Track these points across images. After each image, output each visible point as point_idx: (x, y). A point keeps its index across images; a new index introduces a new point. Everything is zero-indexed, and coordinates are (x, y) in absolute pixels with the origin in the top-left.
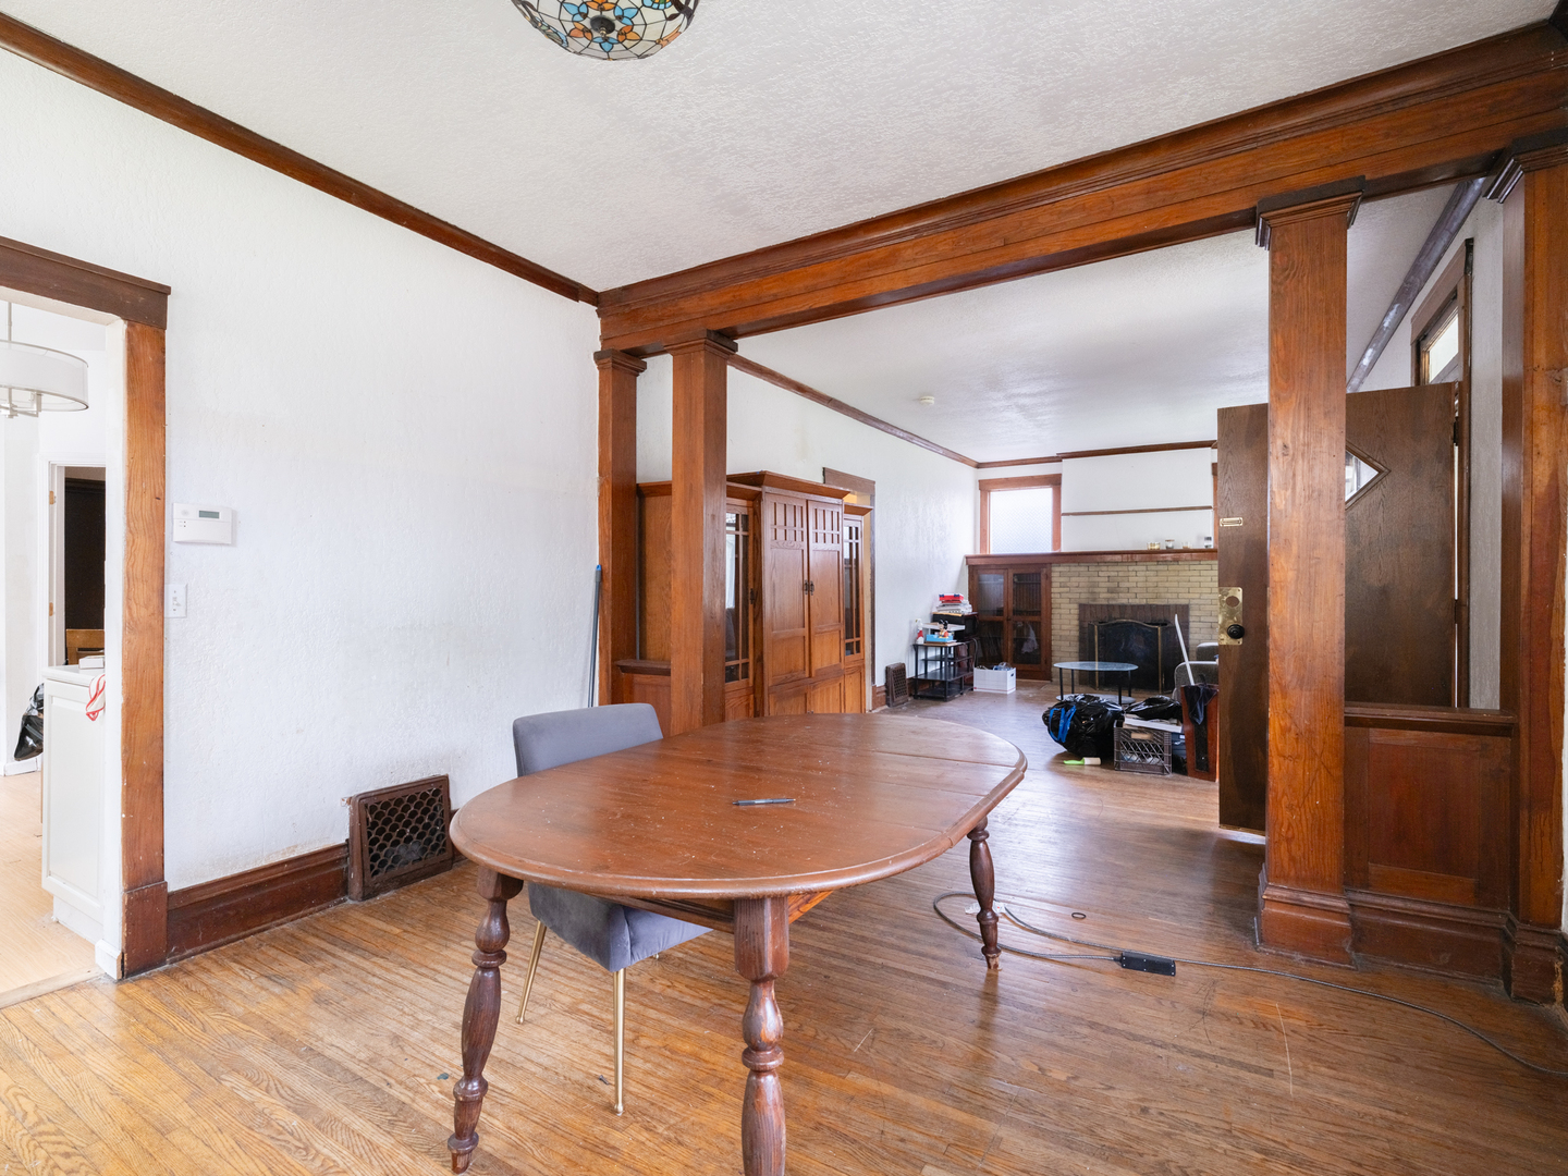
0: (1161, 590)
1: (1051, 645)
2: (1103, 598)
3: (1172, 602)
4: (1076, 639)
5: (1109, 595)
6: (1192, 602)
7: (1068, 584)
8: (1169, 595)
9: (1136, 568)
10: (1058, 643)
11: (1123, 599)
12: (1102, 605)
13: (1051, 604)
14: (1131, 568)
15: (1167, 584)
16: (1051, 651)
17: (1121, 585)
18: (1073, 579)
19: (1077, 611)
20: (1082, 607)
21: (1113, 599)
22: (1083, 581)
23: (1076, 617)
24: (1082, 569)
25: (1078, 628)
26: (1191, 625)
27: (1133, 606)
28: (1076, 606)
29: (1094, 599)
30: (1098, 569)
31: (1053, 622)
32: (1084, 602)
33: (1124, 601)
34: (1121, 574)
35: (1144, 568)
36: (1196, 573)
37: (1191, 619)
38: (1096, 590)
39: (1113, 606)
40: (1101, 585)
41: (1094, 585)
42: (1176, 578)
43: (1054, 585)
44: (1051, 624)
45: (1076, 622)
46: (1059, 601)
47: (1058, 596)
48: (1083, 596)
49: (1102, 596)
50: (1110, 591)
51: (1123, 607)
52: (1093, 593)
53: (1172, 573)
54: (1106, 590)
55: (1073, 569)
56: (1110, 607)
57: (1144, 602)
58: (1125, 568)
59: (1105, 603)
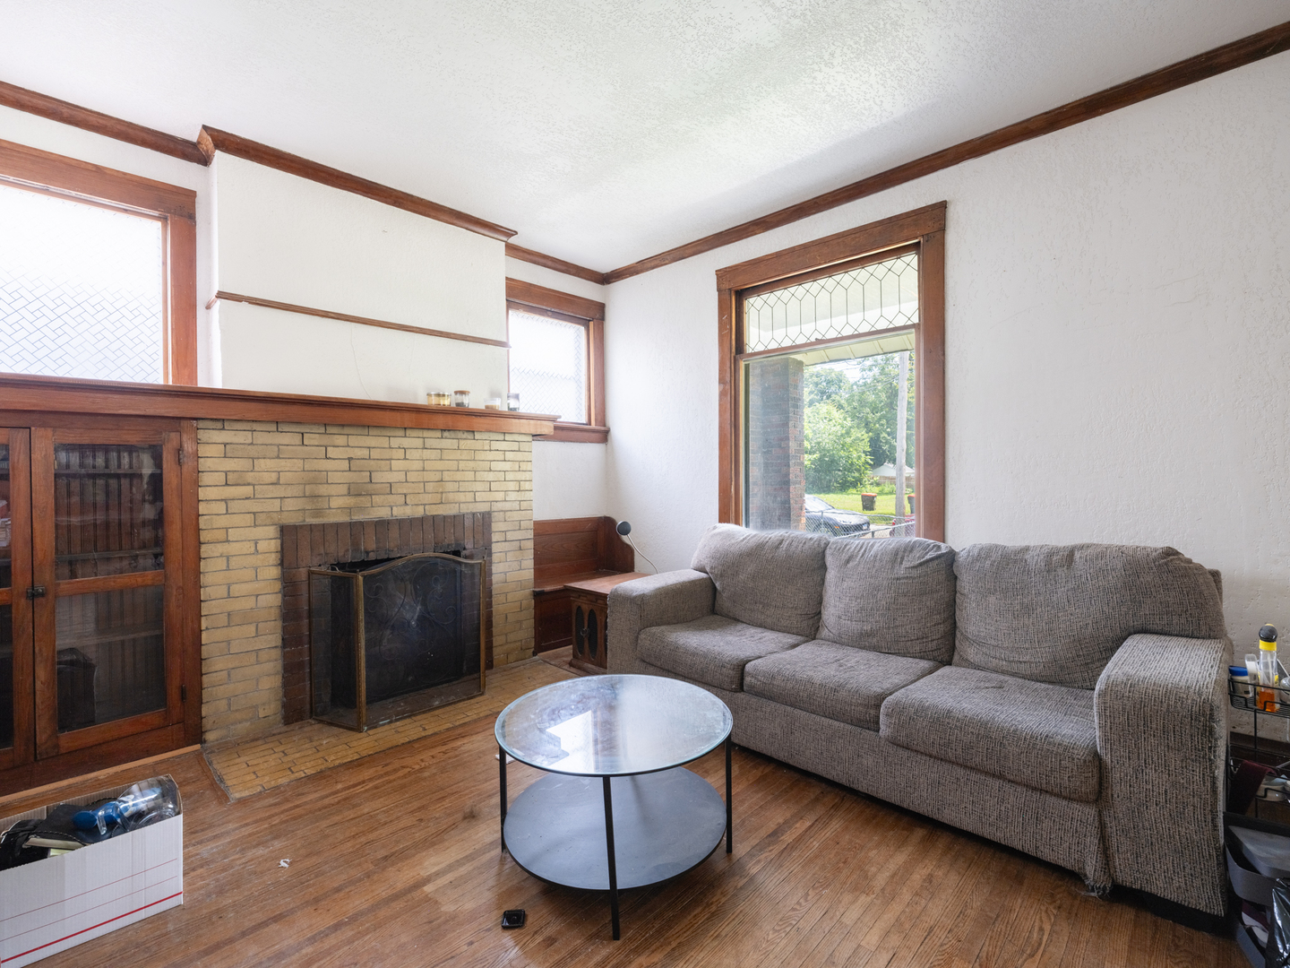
0: (450, 486)
1: (198, 644)
2: (337, 508)
3: (465, 509)
4: (275, 613)
5: (349, 501)
6: (496, 507)
7: (250, 477)
8: (461, 497)
9: (406, 442)
10: (219, 635)
11: (381, 510)
12: (337, 526)
13: (198, 530)
14: (395, 442)
15: (459, 476)
16: (199, 660)
17: (377, 477)
18: (262, 464)
19: (274, 545)
20: (287, 533)
21: (361, 509)
22: (290, 468)
23: (273, 558)
24: (288, 438)
25: (278, 586)
26: (495, 548)
27: (400, 522)
28: (272, 531)
29: (318, 512)
30: (325, 440)
31: (204, 580)
32: (291, 519)
33: (382, 513)
34: (375, 454)
35: (418, 442)
36: (500, 456)
37: (495, 537)
38: (323, 490)
39: (361, 523)
40: (333, 477)
41: (317, 479)
42: (472, 464)
43: (206, 479)
44: (198, 586)
45: (274, 572)
46: (223, 521)
47: (221, 508)
48: (291, 505)
49: (335, 503)
50: (354, 491)
51: (382, 525)
52: (314, 497)
53: (465, 455)
54: (343, 490)
55: (261, 438)
56: (356, 528)
57: (419, 512)
58: (383, 442)
59: (343, 518)
